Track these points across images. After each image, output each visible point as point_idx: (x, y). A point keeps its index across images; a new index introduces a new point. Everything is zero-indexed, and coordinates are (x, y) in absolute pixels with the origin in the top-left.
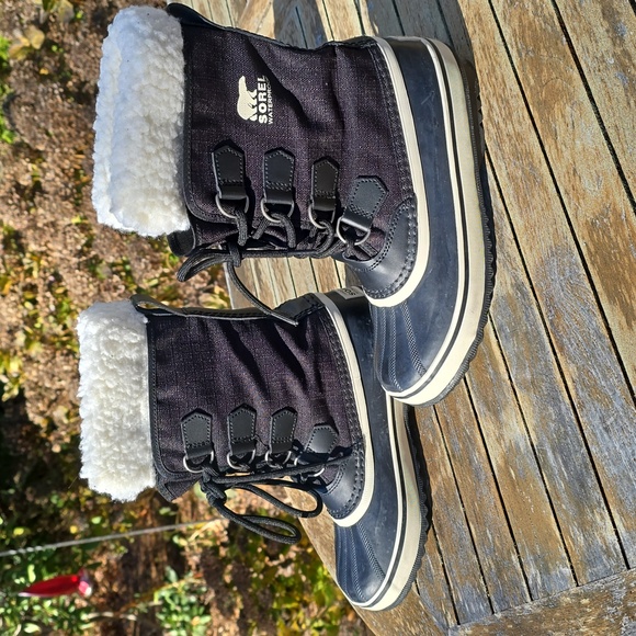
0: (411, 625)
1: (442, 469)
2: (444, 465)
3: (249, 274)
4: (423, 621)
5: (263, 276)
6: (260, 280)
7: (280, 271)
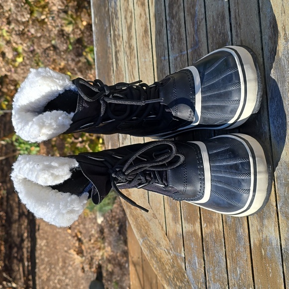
0: (177, 280)
1: (216, 224)
2: (218, 223)
3: (110, 56)
4: (185, 283)
5: (119, 62)
6: (117, 63)
7: (132, 66)
